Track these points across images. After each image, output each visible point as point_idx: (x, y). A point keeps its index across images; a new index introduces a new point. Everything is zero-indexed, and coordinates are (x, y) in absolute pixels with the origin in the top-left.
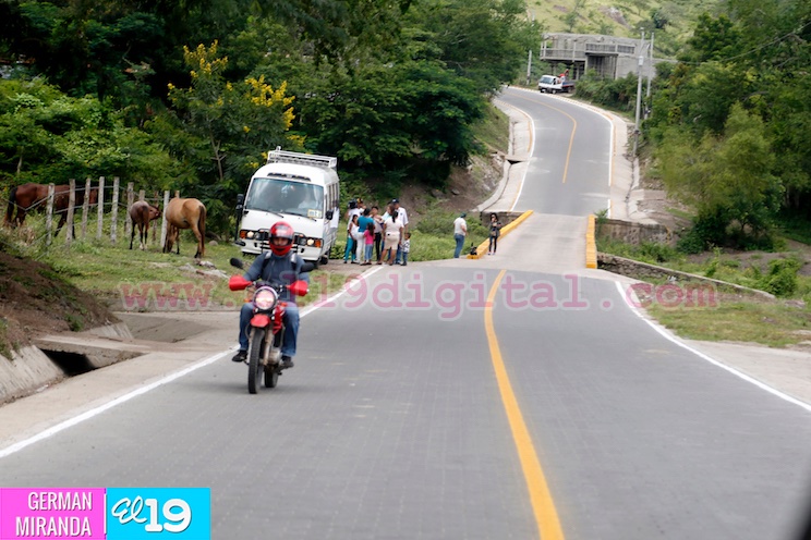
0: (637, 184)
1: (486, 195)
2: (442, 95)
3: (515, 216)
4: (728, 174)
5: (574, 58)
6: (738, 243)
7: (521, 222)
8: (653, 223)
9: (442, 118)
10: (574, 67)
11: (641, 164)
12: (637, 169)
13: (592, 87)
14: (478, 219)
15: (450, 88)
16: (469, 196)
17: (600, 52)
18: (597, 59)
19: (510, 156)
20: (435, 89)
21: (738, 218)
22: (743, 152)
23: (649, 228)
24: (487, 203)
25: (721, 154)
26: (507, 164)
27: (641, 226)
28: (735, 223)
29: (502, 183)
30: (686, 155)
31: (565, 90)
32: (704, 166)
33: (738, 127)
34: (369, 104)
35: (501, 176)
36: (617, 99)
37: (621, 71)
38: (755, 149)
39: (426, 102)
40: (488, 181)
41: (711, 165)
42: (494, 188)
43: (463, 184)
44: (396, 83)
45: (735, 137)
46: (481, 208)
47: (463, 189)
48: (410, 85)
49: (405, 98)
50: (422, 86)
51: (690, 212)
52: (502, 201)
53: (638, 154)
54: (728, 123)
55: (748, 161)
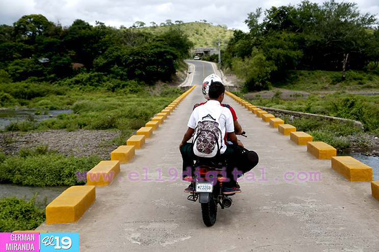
0: (223, 75)
1: (182, 82)
2: (165, 52)
3: (191, 87)
4: (255, 68)
5: (201, 53)
6: (259, 89)
7: (193, 89)
8: (233, 85)
9: (167, 59)
10: (201, 55)
11: (223, 70)
12: (222, 72)
13: (206, 58)
14: (180, 89)
15: (168, 50)
16: (177, 82)
17: (207, 50)
18: (206, 52)
19: (189, 72)
20: (163, 50)
21: (258, 81)
22: (258, 61)
23: (232, 87)
24: (183, 84)
25: (252, 62)
26: (188, 74)
27: (229, 86)
28: (257, 83)
29: (187, 78)
30: (240, 64)
31: (200, 59)
32: (247, 67)
33: (255, 54)
34: (142, 56)
35: (186, 76)
36: (212, 59)
37: (211, 54)
38: (262, 60)
39: (161, 54)
40: (183, 78)
41: (250, 66)
42: (185, 80)
43: (175, 79)
44: (151, 50)
45: (256, 57)
46: (180, 85)
47: (175, 80)
48: (155, 50)
49: (153, 53)
50: (159, 50)
51: (244, 81)
52: (187, 83)
53: (221, 69)
54: (252, 53)
55: (260, 64)
